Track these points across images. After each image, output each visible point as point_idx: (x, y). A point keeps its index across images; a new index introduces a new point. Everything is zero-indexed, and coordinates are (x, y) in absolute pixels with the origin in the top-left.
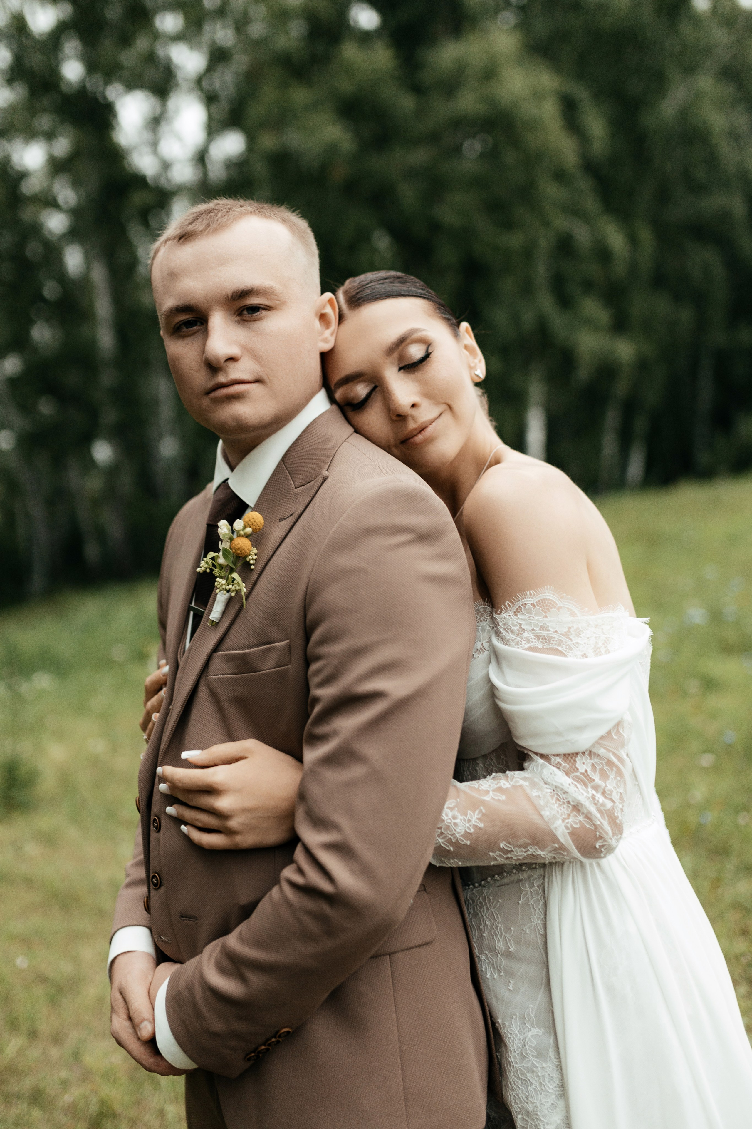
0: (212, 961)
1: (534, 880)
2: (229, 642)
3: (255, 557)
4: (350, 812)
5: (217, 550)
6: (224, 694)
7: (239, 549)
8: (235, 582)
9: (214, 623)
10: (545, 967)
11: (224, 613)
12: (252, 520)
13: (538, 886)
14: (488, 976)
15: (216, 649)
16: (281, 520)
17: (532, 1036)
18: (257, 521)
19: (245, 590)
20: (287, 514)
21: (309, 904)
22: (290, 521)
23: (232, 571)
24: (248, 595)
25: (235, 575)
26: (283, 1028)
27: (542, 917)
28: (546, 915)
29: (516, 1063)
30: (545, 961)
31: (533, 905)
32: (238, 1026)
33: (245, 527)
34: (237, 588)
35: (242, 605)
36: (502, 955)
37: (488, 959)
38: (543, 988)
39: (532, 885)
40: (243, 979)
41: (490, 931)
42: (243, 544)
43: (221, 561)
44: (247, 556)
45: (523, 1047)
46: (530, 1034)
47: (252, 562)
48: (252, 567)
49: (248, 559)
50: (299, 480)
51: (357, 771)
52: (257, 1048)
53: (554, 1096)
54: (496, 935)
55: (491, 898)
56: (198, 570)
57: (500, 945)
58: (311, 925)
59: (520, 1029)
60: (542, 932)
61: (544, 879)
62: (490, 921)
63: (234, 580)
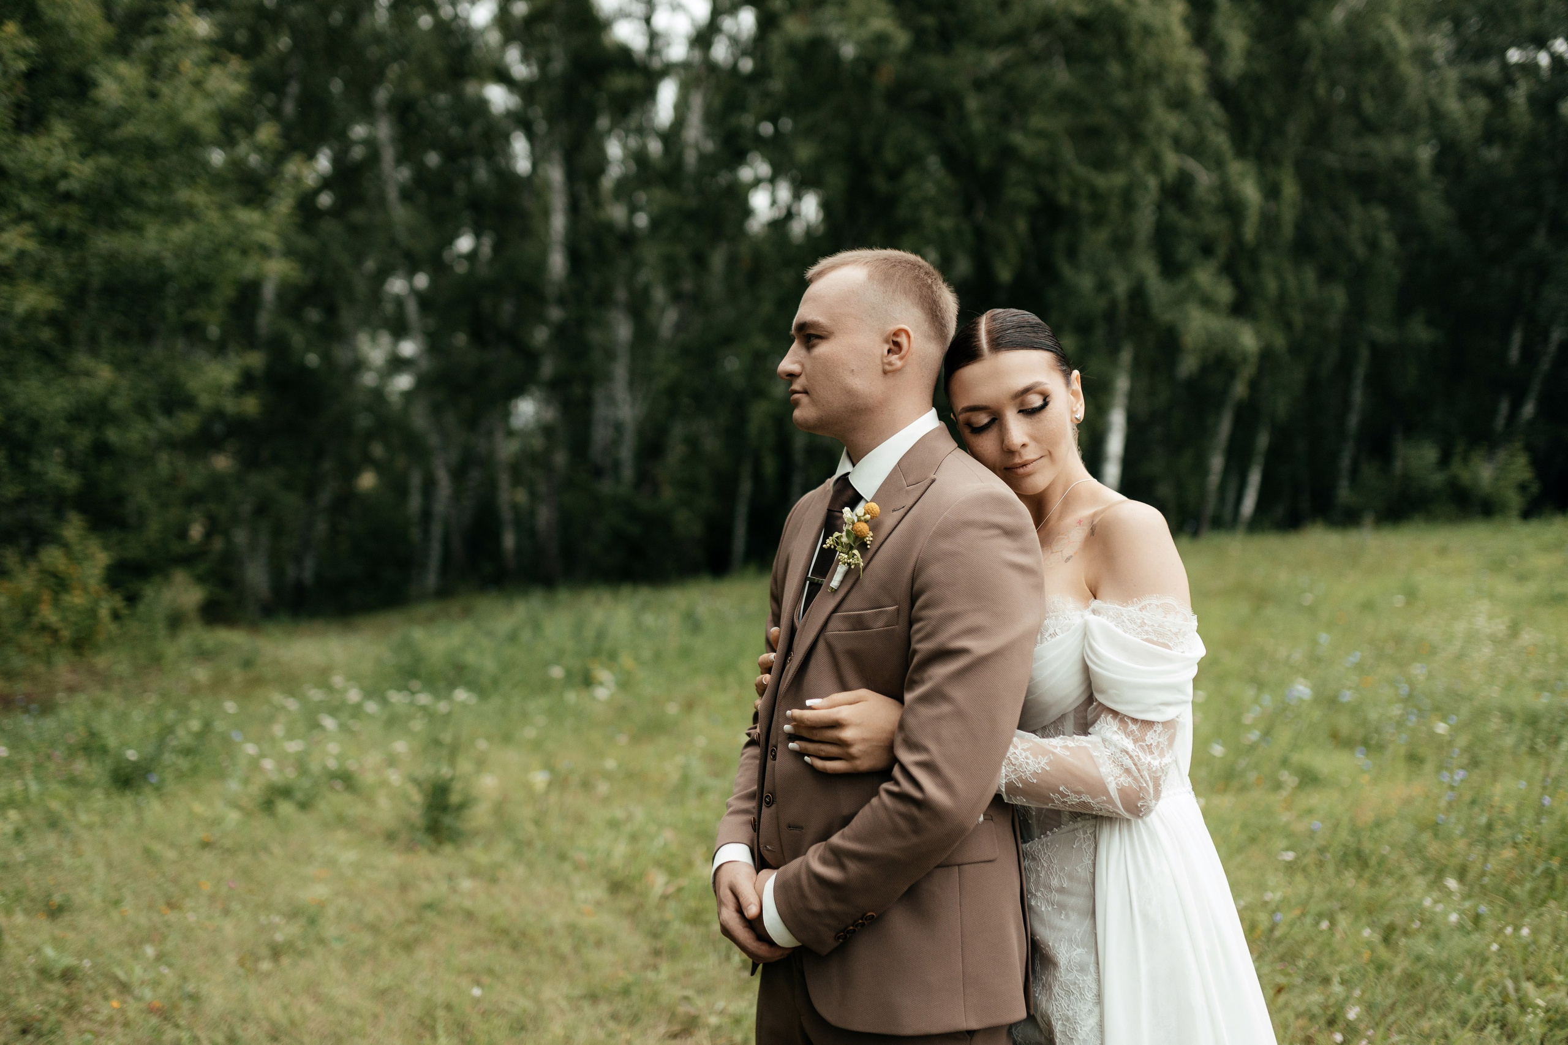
0: (816, 857)
1: (1087, 828)
2: (845, 606)
3: (871, 539)
4: (938, 739)
5: (841, 531)
6: (839, 647)
7: (859, 531)
8: (855, 557)
9: (833, 590)
10: (1092, 899)
11: (842, 582)
12: (871, 509)
13: (1090, 834)
14: (1043, 909)
15: (835, 611)
16: (894, 511)
17: (1076, 955)
18: (875, 510)
19: (862, 564)
20: (899, 506)
21: (901, 807)
22: (902, 512)
23: (851, 548)
24: (865, 568)
25: (856, 552)
26: (869, 912)
27: (1093, 858)
28: (1095, 856)
29: (1061, 977)
30: (1093, 894)
31: (1085, 849)
32: (835, 906)
33: (865, 514)
34: (857, 562)
35: (859, 576)
36: (1056, 891)
37: (1044, 896)
38: (1089, 916)
39: (1085, 833)
40: (842, 867)
41: (1047, 872)
42: (864, 527)
43: (844, 540)
44: (865, 537)
45: (1068, 963)
46: (1075, 953)
47: (868, 542)
48: (869, 547)
49: (865, 540)
50: (911, 480)
51: (945, 708)
52: (846, 928)
53: (1091, 1004)
54: (1052, 875)
55: (1049, 844)
56: (824, 546)
57: (1055, 883)
58: (902, 824)
59: (1067, 949)
60: (1092, 870)
61: (1095, 827)
62: (1047, 863)
63: (854, 555)
